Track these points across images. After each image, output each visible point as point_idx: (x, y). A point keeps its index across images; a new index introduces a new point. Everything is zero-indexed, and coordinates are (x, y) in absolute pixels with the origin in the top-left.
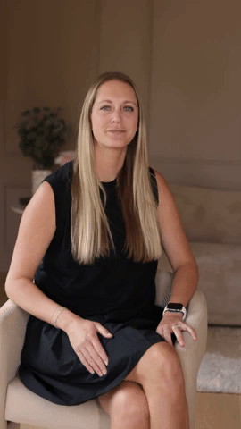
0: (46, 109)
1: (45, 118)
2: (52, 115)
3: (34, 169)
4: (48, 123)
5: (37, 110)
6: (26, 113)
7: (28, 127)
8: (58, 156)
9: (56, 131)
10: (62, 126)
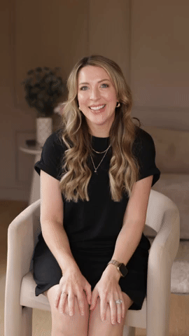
0: (47, 69)
1: (46, 76)
2: (52, 74)
3: (38, 117)
4: (49, 79)
5: (39, 70)
6: (30, 72)
7: (33, 84)
8: (56, 106)
9: (54, 86)
10: (59, 82)
